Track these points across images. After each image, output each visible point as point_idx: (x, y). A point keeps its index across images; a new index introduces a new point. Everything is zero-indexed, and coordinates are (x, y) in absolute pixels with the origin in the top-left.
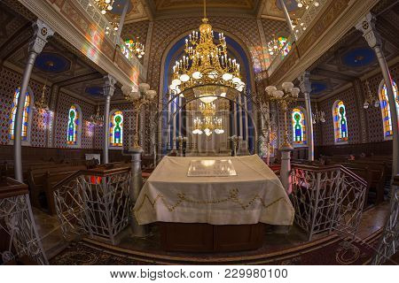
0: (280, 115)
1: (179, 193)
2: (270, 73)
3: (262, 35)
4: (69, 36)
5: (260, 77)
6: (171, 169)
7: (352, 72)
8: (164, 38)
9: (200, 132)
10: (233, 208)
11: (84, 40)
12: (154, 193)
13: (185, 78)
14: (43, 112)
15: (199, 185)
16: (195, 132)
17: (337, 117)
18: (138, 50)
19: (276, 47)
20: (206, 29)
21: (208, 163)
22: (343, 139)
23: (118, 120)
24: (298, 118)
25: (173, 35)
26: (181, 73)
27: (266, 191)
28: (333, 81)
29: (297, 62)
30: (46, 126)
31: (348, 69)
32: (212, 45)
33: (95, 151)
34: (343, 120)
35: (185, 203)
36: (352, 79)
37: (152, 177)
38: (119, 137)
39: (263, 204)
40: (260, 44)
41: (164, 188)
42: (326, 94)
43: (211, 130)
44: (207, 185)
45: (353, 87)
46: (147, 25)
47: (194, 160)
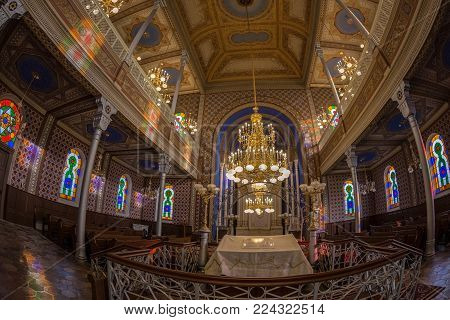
1: (236, 258)
2: (320, 147)
3: (312, 106)
4: (130, 116)
5: (311, 152)
6: (231, 244)
7: (398, 136)
8: (216, 114)
9: (252, 212)
10: (271, 268)
11: (143, 119)
12: (221, 258)
15: (250, 254)
16: (246, 211)
17: (389, 184)
18: (191, 127)
19: (325, 121)
21: (258, 240)
22: (395, 206)
24: (349, 191)
25: (224, 111)
27: (292, 257)
28: (381, 148)
29: (344, 136)
31: (394, 135)
33: (143, 222)
34: (395, 185)
35: (240, 265)
36: (400, 142)
37: (219, 249)
38: (169, 211)
39: (291, 266)
40: (310, 117)
41: (227, 255)
42: (376, 162)
43: (262, 209)
44: (254, 253)
45: (402, 149)
46: (199, 98)
47: (246, 238)
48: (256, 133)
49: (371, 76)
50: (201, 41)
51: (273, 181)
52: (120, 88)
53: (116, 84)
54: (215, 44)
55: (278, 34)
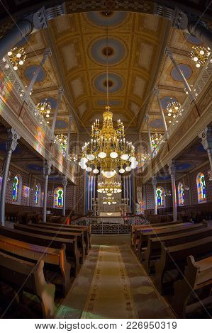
0: (148, 191)
13: (91, 157)
14: (26, 188)
20: (108, 117)
23: (60, 193)
24: (159, 193)
26: (88, 153)
30: (27, 195)
32: (112, 130)
38: (61, 202)
48: (108, 128)
49: (189, 117)
50: (79, 105)
51: (122, 171)
52: (22, 121)
53: (20, 119)
54: (87, 106)
55: (125, 102)
